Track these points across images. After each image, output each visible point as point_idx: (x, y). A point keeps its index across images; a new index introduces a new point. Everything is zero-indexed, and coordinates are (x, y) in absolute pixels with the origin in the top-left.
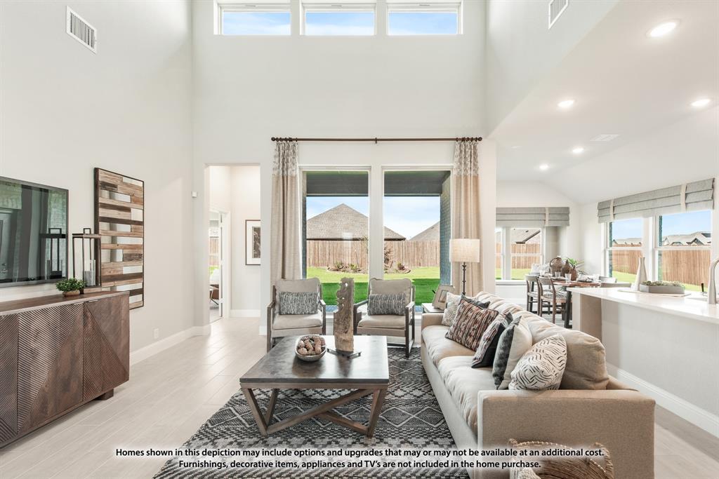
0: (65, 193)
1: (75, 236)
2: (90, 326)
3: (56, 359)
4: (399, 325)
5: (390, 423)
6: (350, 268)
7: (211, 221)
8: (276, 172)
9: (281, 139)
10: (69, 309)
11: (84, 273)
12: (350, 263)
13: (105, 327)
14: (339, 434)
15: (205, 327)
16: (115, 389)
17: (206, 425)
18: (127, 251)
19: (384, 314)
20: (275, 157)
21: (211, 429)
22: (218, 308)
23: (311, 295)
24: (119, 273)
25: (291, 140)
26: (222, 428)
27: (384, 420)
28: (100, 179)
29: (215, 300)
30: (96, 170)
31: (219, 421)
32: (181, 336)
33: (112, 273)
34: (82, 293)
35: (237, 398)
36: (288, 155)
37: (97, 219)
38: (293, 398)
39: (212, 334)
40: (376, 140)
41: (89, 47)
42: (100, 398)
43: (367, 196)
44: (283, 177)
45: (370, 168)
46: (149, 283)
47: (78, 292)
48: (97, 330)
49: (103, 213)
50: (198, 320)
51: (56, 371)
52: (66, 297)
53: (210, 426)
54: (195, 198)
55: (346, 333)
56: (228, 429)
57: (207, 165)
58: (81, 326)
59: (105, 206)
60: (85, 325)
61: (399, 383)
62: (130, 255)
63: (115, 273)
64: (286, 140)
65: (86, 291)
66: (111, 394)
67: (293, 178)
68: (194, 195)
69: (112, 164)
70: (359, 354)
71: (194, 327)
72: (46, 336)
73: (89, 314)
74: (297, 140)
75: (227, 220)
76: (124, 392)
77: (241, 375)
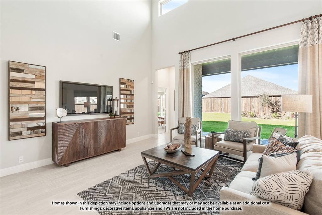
0: (111, 87)
1: (114, 100)
2: (114, 128)
3: (106, 136)
4: (240, 149)
5: (205, 195)
6: (249, 115)
7: (159, 92)
8: (180, 68)
9: (183, 53)
10: (109, 122)
11: (115, 111)
12: (249, 111)
13: (119, 129)
14: (177, 189)
15: (156, 135)
16: (122, 149)
17: (137, 167)
18: (129, 105)
19: (234, 141)
20: (180, 61)
21: (137, 169)
22: (164, 128)
23: (193, 126)
24: (126, 112)
25: (187, 52)
26: (140, 170)
27: (202, 193)
28: (121, 82)
29: (162, 124)
30: (120, 79)
31: (141, 167)
32: (147, 137)
33: (124, 112)
34: (114, 117)
35: (151, 162)
36: (185, 59)
37: (120, 94)
38: (170, 169)
39: (159, 138)
40: (234, 39)
41: (118, 41)
42: (118, 150)
43: (230, 72)
44: (183, 70)
45: (230, 56)
46: (136, 116)
47: (113, 117)
48: (116, 129)
49: (122, 92)
50: (153, 131)
51: (106, 139)
52: (111, 118)
53: (137, 168)
54: (152, 84)
55: (188, 144)
56: (141, 171)
57: (157, 70)
58: (112, 127)
59: (123, 90)
60: (113, 127)
61: (227, 180)
62: (130, 106)
63: (125, 112)
64: (185, 52)
65: (115, 117)
66: (121, 150)
67: (188, 69)
68: (152, 82)
69: (126, 76)
70: (194, 156)
71: (153, 134)
72: (104, 128)
73: (114, 124)
74: (189, 51)
75: (167, 91)
76: (124, 151)
77: (142, 151)
